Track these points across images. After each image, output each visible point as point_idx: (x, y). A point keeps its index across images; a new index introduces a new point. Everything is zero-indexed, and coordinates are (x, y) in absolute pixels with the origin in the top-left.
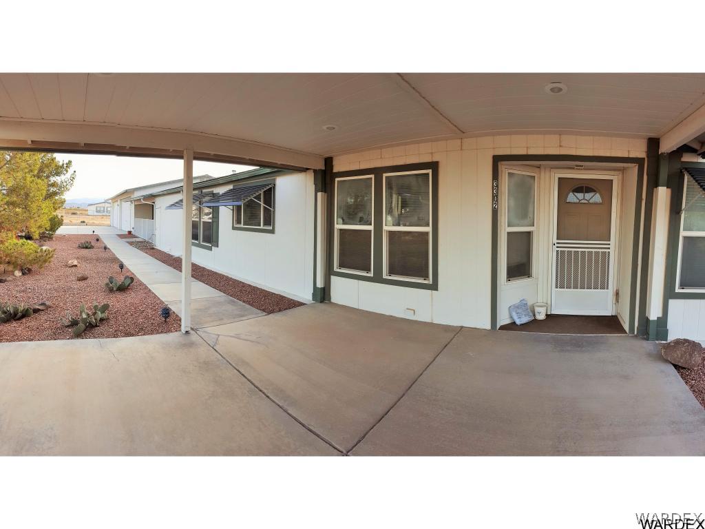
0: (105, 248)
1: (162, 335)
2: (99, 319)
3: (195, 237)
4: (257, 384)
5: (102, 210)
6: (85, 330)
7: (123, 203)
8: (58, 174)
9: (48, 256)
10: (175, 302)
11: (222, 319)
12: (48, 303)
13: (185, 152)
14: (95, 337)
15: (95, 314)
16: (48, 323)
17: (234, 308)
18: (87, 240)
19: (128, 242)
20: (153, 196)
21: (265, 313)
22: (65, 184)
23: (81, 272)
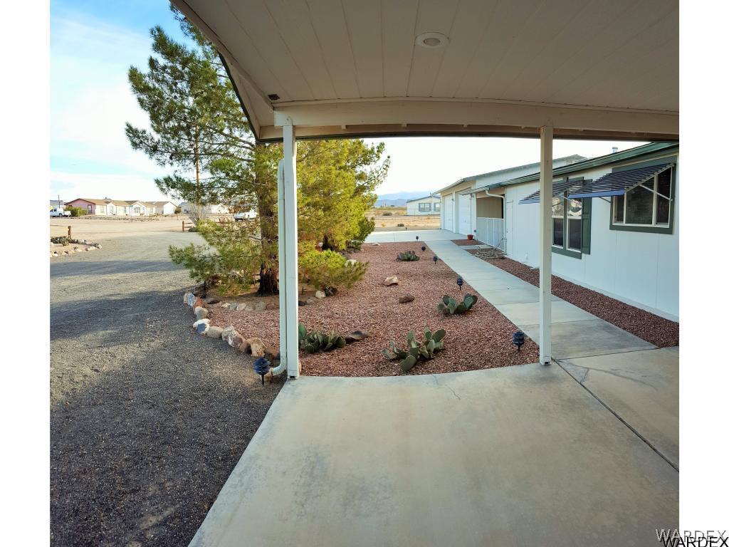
0: (436, 259)
1: (515, 367)
2: (432, 350)
3: (558, 240)
4: (639, 433)
5: (427, 206)
6: (416, 364)
7: (460, 196)
8: (366, 162)
9: (359, 272)
10: (533, 327)
11: (594, 349)
12: (364, 332)
13: (542, 130)
14: (429, 373)
15: (427, 343)
16: (367, 355)
17: (610, 336)
18: (409, 249)
19: (467, 250)
20: (501, 187)
21: (654, 346)
22: (376, 175)
23: (403, 292)
